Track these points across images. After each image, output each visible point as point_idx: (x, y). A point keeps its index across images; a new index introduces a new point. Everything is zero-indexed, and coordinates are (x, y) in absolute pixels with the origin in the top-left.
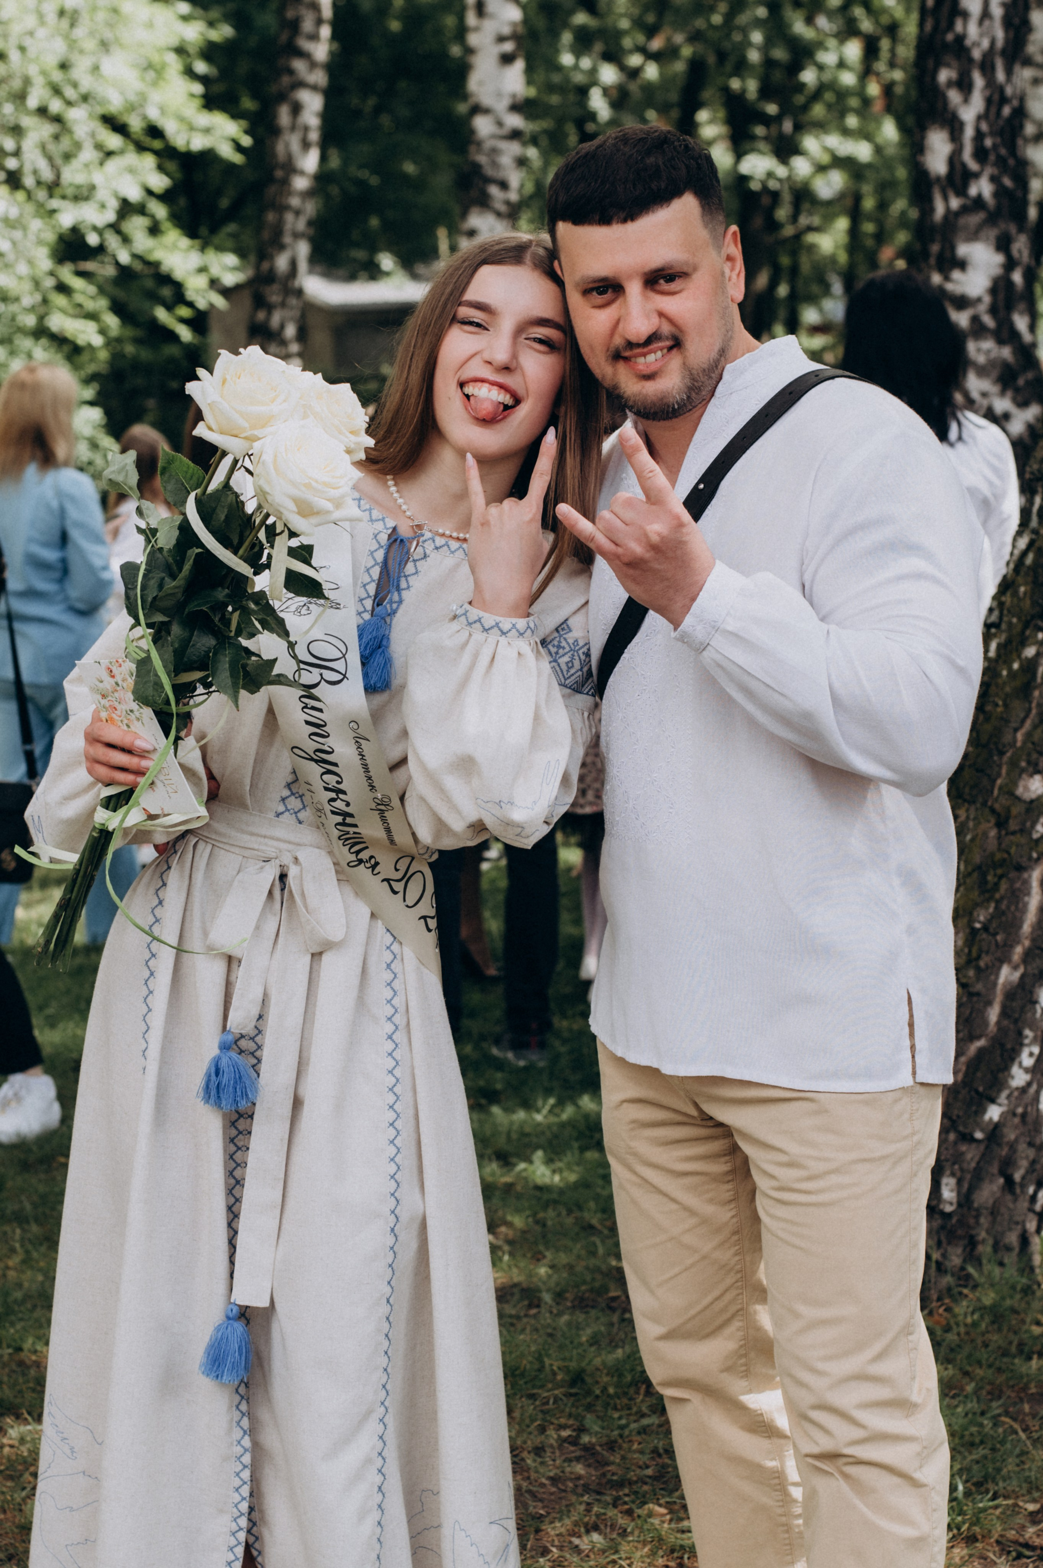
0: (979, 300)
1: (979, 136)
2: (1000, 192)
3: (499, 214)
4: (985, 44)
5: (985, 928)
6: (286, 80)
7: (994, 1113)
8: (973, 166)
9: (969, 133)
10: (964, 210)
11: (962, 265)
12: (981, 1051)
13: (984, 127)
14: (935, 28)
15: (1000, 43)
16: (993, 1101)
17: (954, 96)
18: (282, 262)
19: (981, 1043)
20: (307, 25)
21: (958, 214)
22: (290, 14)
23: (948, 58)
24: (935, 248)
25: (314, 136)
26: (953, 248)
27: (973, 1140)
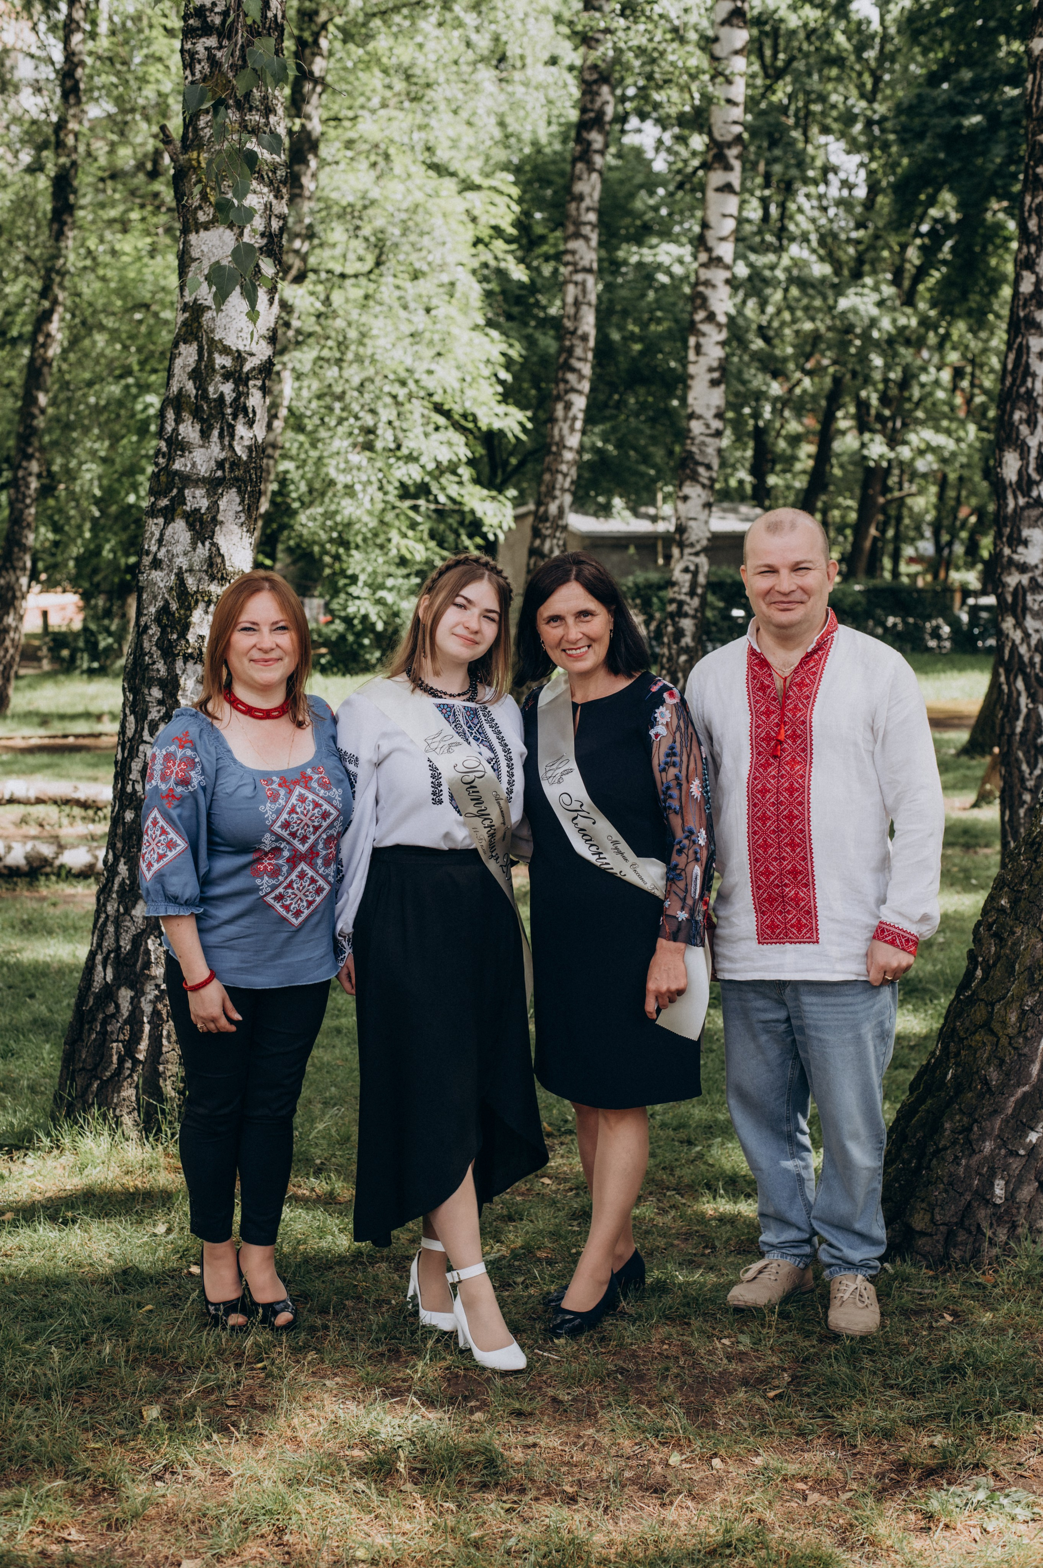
0: (1036, 567)
1: (1040, 457)
3: (704, 486)
5: (1032, 1010)
6: (562, 386)
7: (1033, 1137)
8: (1035, 477)
9: (1033, 454)
10: (1028, 506)
11: (1026, 543)
12: (1025, 1094)
14: (1013, 384)
16: (1032, 1129)
17: (1024, 429)
18: (553, 508)
19: (1026, 1088)
20: (579, 352)
21: (1023, 509)
22: (567, 343)
23: (1020, 404)
24: (1007, 531)
25: (579, 425)
26: (1020, 532)
27: (1018, 1155)
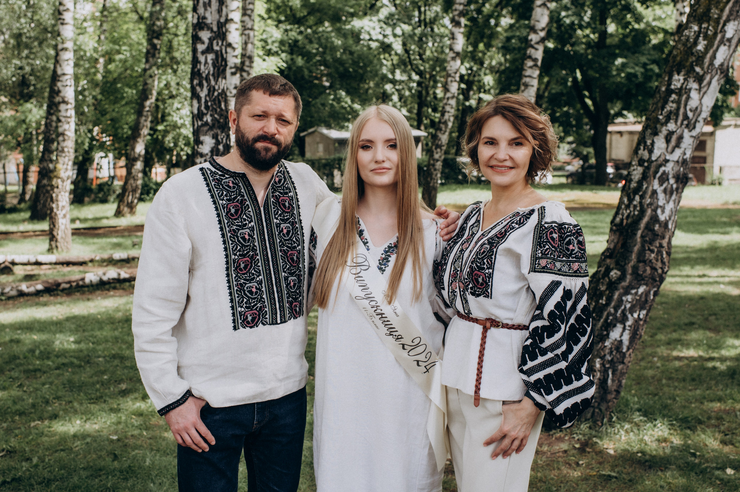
1: (206, 102)
2: (214, 119)
4: (207, 72)
8: (205, 111)
9: (203, 100)
10: (202, 125)
11: (202, 143)
13: (208, 99)
15: (211, 72)
17: (198, 89)
21: (200, 127)
23: (196, 76)
26: (199, 138)
